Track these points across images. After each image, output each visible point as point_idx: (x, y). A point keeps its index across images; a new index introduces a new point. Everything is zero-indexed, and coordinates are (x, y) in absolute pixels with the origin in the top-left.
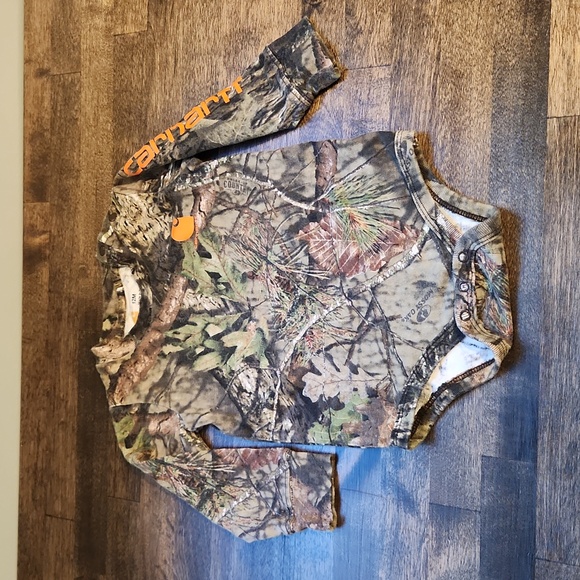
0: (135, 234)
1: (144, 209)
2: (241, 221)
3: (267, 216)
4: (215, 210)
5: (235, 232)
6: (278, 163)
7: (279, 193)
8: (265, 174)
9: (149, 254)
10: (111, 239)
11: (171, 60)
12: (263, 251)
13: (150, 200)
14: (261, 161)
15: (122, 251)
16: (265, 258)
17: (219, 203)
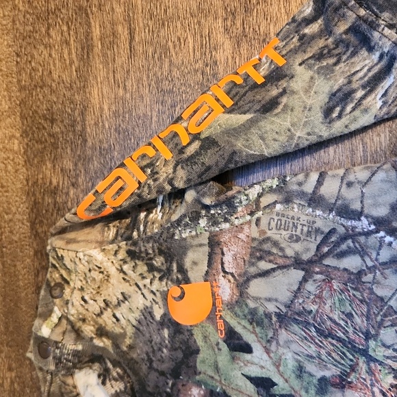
0: (99, 315)
1: (113, 271)
2: (310, 287)
3: (368, 278)
4: (253, 270)
5: (297, 306)
6: (386, 186)
7: (388, 239)
8: (356, 206)
9: (131, 347)
10: (60, 330)
11: (123, 31)
12: (359, 340)
13: (122, 254)
14: (350, 185)
15: (80, 347)
16: (364, 353)
17: (260, 258)
